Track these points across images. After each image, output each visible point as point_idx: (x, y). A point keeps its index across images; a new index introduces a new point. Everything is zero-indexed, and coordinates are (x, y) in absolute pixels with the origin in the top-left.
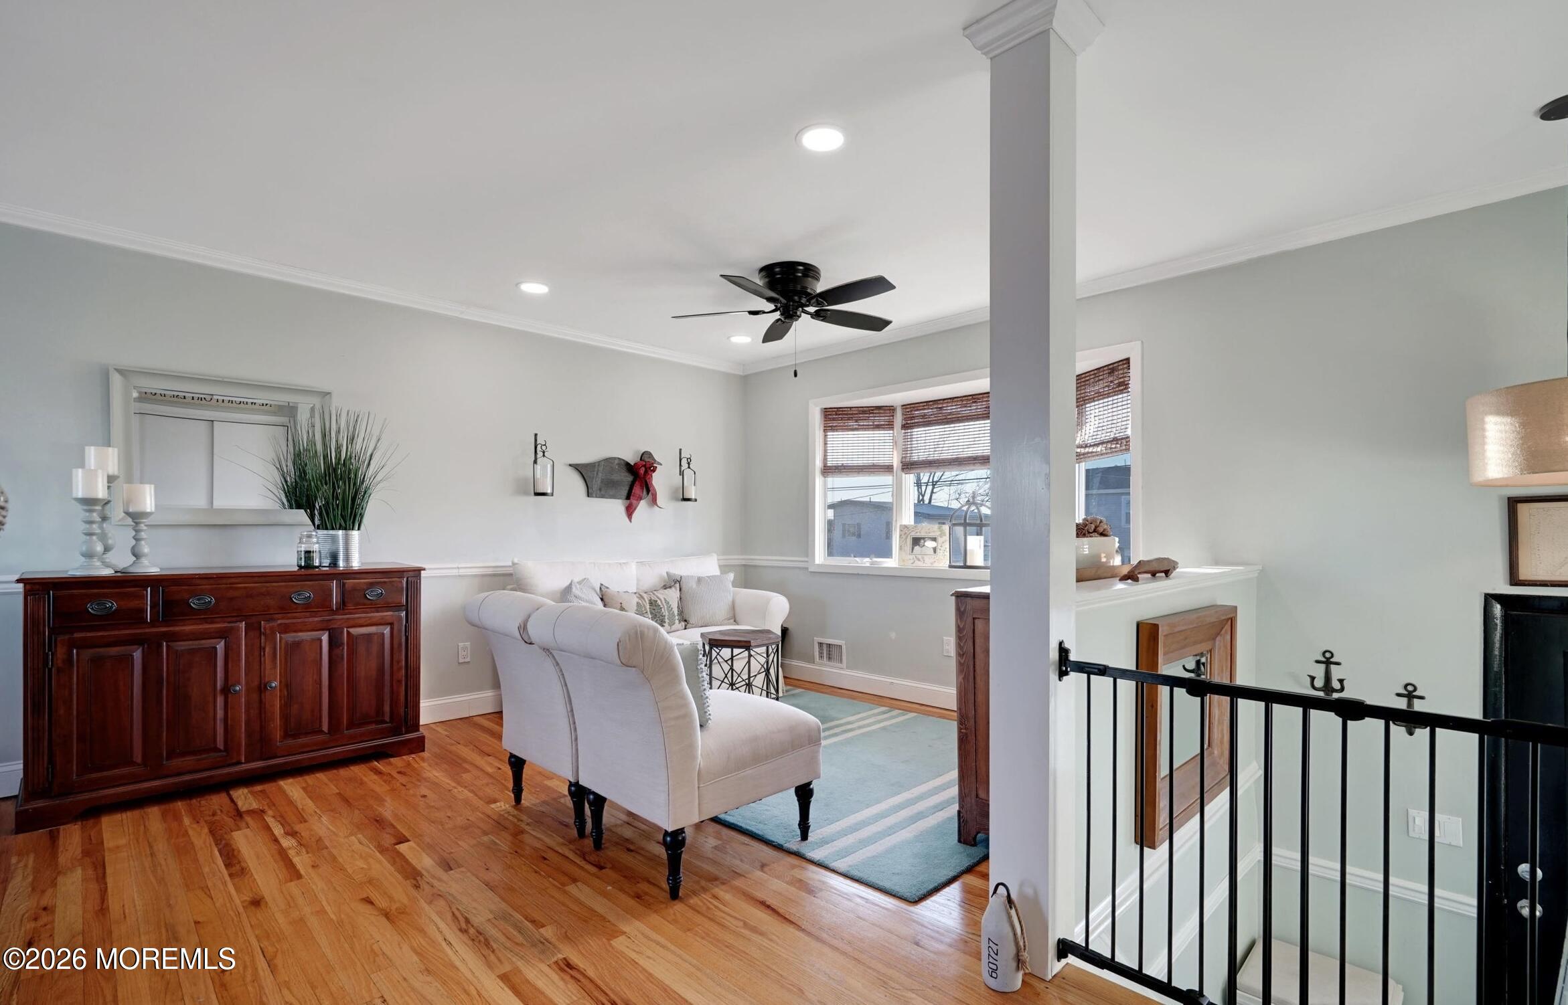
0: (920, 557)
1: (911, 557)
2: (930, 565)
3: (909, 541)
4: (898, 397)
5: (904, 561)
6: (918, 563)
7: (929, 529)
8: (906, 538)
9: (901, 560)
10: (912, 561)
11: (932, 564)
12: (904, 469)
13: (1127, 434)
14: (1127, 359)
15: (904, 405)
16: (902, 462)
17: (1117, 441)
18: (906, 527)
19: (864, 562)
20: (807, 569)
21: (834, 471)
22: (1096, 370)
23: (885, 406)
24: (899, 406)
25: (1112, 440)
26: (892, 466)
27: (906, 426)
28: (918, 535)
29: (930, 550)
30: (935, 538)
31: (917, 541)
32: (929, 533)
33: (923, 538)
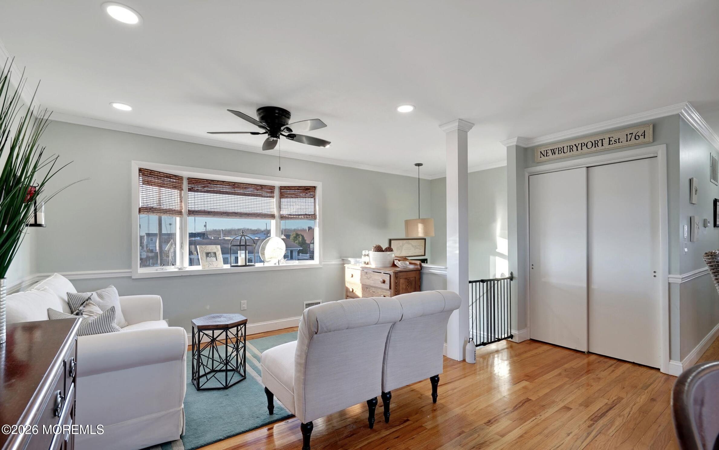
0: (211, 263)
1: (207, 263)
2: (215, 267)
3: (205, 255)
4: (186, 173)
5: (204, 266)
6: (211, 266)
7: (212, 248)
9: (203, 266)
10: (208, 266)
11: (217, 266)
12: (190, 214)
13: (313, 213)
14: (314, 187)
15: (189, 178)
16: (189, 210)
17: (309, 215)
18: (201, 247)
19: (171, 269)
20: (130, 277)
21: (148, 211)
22: (299, 187)
23: (179, 176)
24: (186, 178)
25: (306, 214)
26: (182, 211)
27: (190, 190)
28: (208, 251)
29: (214, 259)
30: (215, 253)
31: (208, 254)
32: (212, 250)
33: (210, 253)
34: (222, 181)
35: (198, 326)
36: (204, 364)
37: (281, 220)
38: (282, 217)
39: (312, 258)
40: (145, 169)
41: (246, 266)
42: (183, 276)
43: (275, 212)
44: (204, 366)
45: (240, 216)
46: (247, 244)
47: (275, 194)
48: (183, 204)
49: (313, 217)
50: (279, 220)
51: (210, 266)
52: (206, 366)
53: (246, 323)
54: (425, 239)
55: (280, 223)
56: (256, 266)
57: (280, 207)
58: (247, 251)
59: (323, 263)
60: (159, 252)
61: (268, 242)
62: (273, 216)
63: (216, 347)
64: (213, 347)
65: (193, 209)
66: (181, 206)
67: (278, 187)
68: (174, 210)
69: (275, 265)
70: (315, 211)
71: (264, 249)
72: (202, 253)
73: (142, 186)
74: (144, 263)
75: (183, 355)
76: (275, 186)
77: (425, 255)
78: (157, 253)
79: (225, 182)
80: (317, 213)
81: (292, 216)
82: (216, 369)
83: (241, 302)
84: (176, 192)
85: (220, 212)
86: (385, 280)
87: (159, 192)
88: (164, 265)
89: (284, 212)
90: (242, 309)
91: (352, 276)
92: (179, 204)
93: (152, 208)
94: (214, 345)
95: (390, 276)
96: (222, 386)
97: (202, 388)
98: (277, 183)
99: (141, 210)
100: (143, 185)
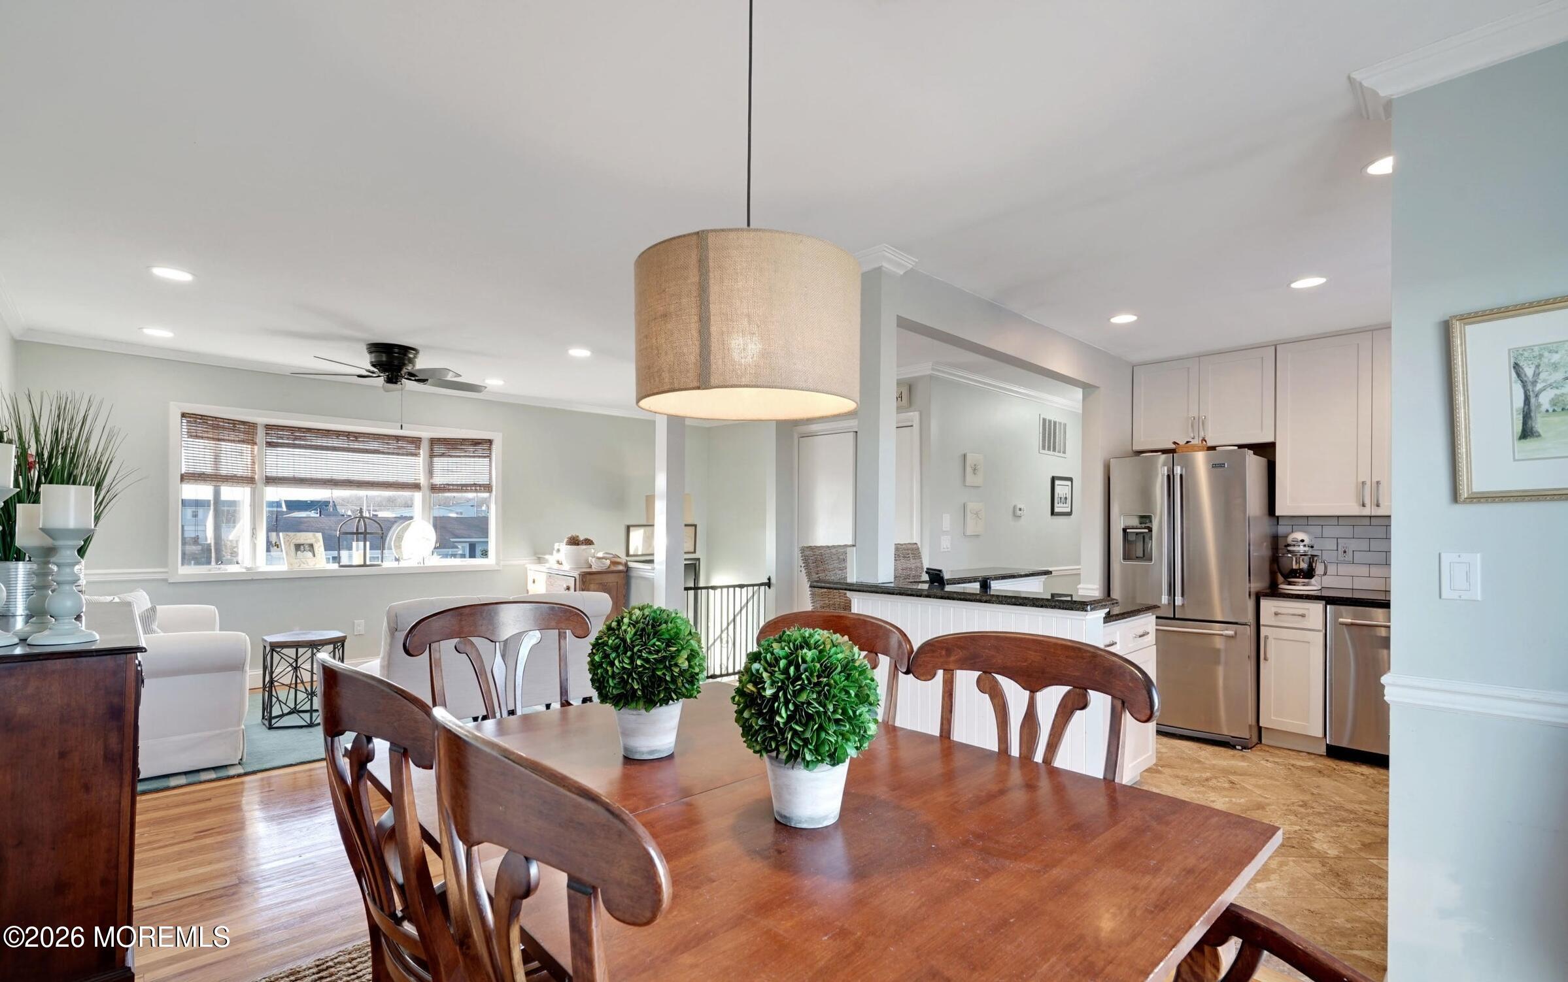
1: (296, 561)
2: (312, 567)
3: (293, 548)
4: (261, 418)
5: (291, 564)
8: (290, 544)
12: (268, 482)
13: (488, 483)
14: (489, 440)
15: (267, 425)
16: (266, 476)
17: (480, 486)
18: (287, 535)
19: (232, 569)
20: (165, 580)
21: (197, 478)
22: (463, 439)
23: (249, 423)
24: (262, 425)
25: (475, 484)
26: (254, 478)
27: (270, 444)
28: (298, 542)
29: (310, 554)
30: (311, 546)
31: (298, 547)
32: (307, 540)
33: (303, 544)
34: (326, 430)
35: (270, 643)
36: (280, 699)
37: (433, 493)
38: (434, 488)
39: (485, 554)
40: (193, 414)
41: (365, 565)
42: (253, 581)
43: (422, 480)
44: (281, 703)
45: (358, 486)
46: (368, 531)
47: (421, 451)
48: (256, 466)
49: (488, 488)
50: (427, 492)
51: (302, 565)
52: (285, 704)
53: (344, 641)
54: (695, 526)
55: (430, 497)
56: (383, 567)
57: (430, 472)
58: (368, 543)
59: (502, 563)
60: (213, 545)
61: (406, 530)
62: (416, 487)
63: (300, 677)
64: (297, 677)
65: (274, 474)
66: (253, 471)
67: (428, 439)
68: (242, 477)
69: (419, 565)
70: (490, 479)
71: (400, 538)
72: (288, 544)
73: (186, 439)
74: (186, 559)
75: (244, 664)
76: (420, 438)
77: (695, 552)
78: (209, 545)
79: (331, 431)
80: (494, 483)
81: (451, 487)
82: (300, 709)
83: (354, 623)
84: (246, 448)
85: (322, 479)
86: (569, 585)
87: (214, 448)
88: (222, 562)
89: (438, 480)
90: (356, 634)
91: (534, 582)
92: (249, 469)
93: (204, 474)
94: (299, 674)
95: (575, 580)
96: (306, 724)
97: (275, 726)
98: (426, 434)
99: (185, 478)
100: (188, 438)
